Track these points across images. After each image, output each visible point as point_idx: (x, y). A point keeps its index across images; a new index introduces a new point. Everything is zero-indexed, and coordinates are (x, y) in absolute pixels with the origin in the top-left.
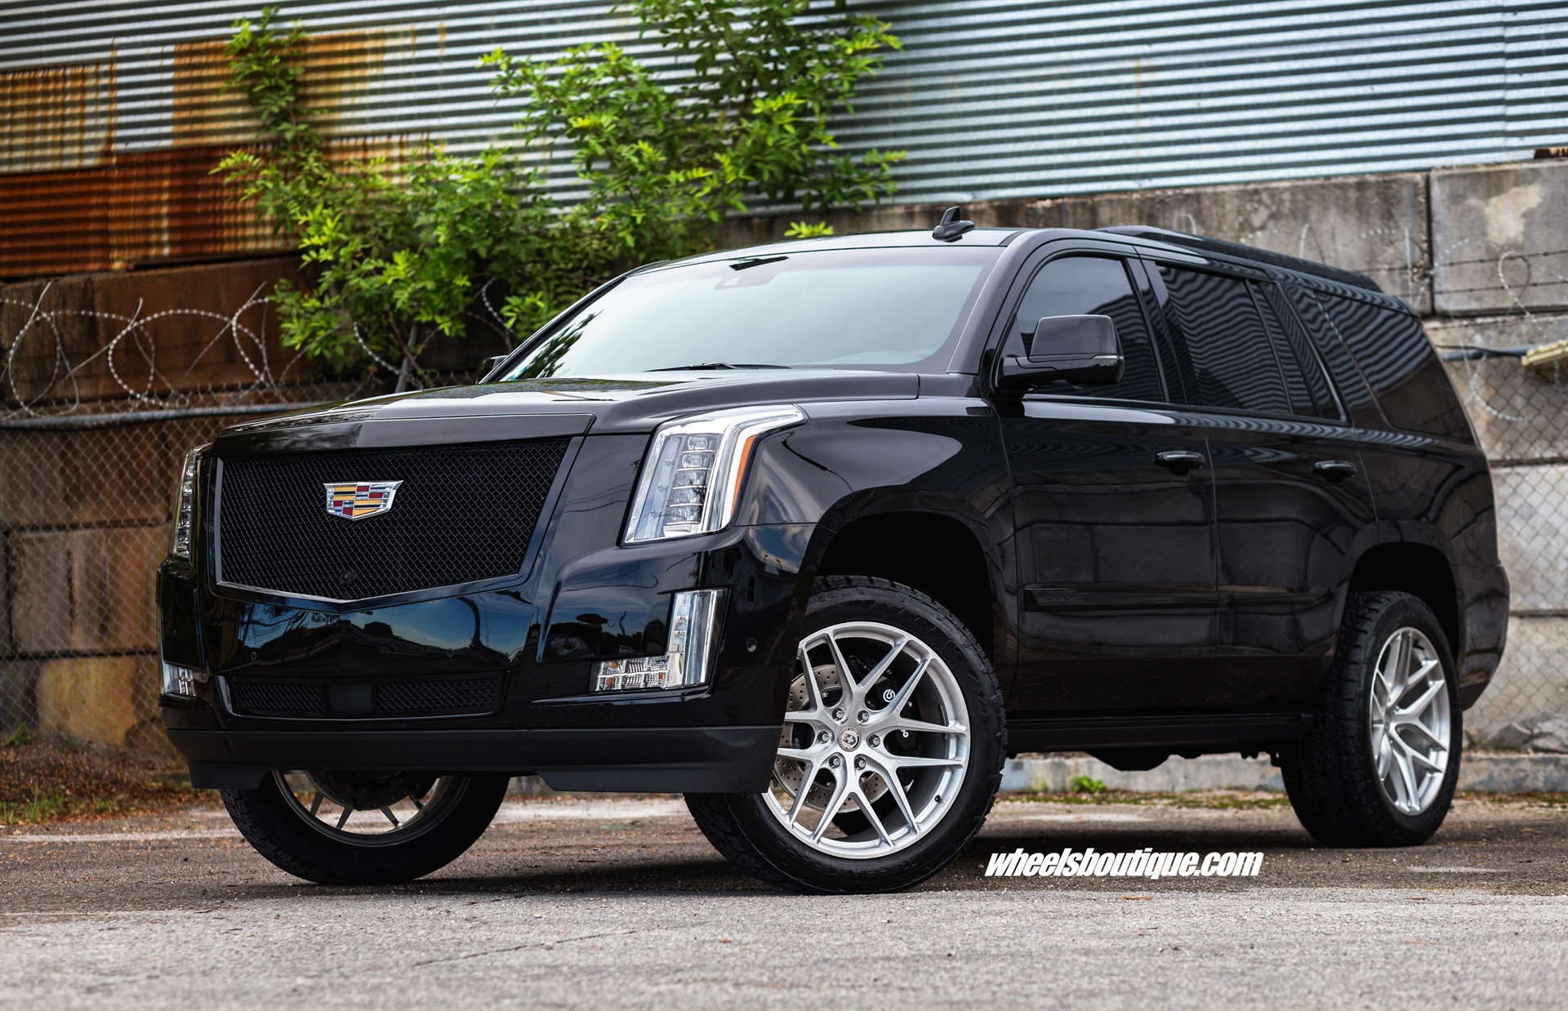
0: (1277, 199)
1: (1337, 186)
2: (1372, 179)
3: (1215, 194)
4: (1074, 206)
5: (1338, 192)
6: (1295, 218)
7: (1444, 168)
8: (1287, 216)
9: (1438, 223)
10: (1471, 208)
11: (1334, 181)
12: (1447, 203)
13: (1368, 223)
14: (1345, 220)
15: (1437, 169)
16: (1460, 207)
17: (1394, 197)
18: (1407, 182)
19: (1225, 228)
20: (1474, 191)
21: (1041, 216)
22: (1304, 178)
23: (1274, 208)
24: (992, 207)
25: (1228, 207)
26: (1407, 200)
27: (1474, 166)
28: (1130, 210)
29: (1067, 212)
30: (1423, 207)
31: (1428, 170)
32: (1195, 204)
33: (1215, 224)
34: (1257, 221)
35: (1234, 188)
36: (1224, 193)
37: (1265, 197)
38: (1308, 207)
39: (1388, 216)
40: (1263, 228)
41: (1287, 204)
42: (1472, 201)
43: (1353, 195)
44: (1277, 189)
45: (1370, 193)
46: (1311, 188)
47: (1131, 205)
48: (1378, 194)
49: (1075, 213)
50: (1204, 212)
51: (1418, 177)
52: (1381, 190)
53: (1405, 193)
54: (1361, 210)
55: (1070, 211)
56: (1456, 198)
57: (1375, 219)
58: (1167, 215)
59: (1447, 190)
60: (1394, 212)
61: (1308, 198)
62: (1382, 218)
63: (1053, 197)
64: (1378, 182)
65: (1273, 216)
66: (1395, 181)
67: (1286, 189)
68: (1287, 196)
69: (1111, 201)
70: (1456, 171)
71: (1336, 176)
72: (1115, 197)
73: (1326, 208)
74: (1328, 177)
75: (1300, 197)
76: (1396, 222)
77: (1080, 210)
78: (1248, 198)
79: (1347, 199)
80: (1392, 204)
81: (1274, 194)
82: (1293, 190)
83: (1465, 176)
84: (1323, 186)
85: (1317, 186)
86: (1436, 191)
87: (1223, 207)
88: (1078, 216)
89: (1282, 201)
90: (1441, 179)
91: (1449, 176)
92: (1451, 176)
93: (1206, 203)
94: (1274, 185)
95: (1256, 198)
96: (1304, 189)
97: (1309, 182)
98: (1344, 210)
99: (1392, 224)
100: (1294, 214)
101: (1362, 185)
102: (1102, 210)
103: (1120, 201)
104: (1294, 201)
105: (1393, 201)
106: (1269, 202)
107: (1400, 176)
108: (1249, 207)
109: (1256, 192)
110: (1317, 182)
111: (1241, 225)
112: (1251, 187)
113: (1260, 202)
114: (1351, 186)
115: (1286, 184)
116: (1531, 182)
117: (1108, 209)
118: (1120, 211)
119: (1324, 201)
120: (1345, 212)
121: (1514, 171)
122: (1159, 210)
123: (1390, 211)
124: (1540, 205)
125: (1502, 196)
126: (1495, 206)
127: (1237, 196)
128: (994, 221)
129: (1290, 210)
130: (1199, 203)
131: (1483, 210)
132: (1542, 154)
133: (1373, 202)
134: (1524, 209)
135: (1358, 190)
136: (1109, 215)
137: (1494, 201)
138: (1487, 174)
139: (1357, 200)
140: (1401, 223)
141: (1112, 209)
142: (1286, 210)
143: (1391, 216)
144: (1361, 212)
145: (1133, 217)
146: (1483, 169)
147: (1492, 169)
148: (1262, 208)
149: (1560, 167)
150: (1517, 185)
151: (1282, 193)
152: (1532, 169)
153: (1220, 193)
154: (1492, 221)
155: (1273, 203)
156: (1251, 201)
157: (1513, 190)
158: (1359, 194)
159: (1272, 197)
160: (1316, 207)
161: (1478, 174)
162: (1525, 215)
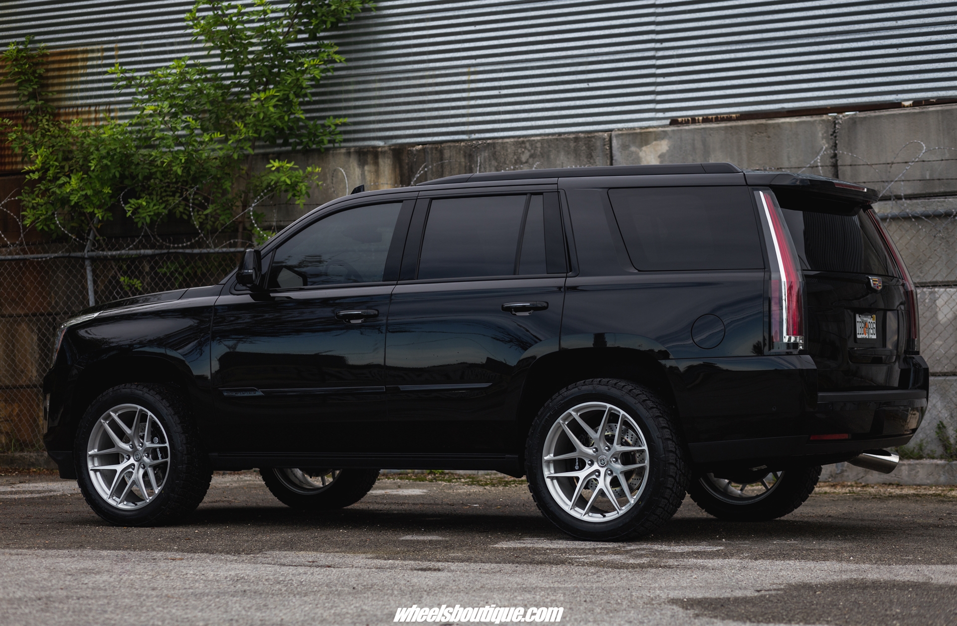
0: (534, 146)
1: (565, 139)
2: (582, 135)
3: (502, 143)
4: (432, 148)
5: (565, 143)
6: (543, 157)
7: (619, 129)
8: (539, 155)
9: (616, 160)
10: (632, 152)
11: (563, 137)
12: (620, 150)
13: (580, 160)
14: (568, 158)
15: (615, 130)
16: (627, 152)
17: (593, 146)
18: (600, 138)
19: (507, 162)
20: (634, 143)
21: (415, 155)
22: (548, 135)
23: (533, 151)
24: (390, 149)
25: (509, 150)
26: (600, 148)
27: (634, 128)
28: (460, 152)
29: (428, 153)
30: (608, 152)
31: (611, 130)
32: (492, 149)
33: (503, 160)
34: (524, 158)
35: (512, 140)
36: (507, 142)
37: (528, 145)
38: (550, 151)
39: (590, 156)
40: (526, 162)
41: (539, 149)
42: (633, 149)
43: (572, 144)
44: (534, 140)
45: (581, 143)
46: (551, 140)
47: (460, 148)
48: (585, 144)
49: (432, 153)
50: (497, 153)
51: (606, 135)
52: (587, 142)
53: (599, 143)
54: (577, 152)
55: (430, 152)
56: (625, 147)
57: (584, 158)
58: (478, 154)
59: (620, 143)
60: (593, 154)
61: (549, 146)
62: (587, 158)
63: (423, 144)
64: (585, 138)
65: (532, 156)
66: (594, 137)
67: (538, 141)
68: (539, 145)
69: (450, 147)
70: (625, 132)
71: (565, 133)
72: (452, 144)
73: (558, 152)
74: (560, 134)
75: (545, 145)
76: (594, 160)
77: (434, 152)
78: (519, 145)
79: (569, 147)
80: (592, 150)
81: (532, 143)
82: (542, 141)
83: (629, 134)
84: (557, 139)
85: (554, 139)
86: (614, 142)
87: (507, 150)
88: (434, 155)
89: (536, 147)
90: (617, 136)
92: (622, 135)
93: (498, 148)
94: (533, 138)
95: (523, 146)
96: (548, 141)
97: (550, 137)
98: (568, 153)
99: (592, 161)
100: (542, 155)
101: (577, 138)
102: (445, 151)
103: (455, 147)
104: (542, 147)
105: (592, 148)
106: (530, 148)
107: (596, 134)
108: (520, 151)
109: (523, 142)
110: (554, 137)
111: (515, 160)
112: (522, 139)
113: (525, 148)
114: (571, 139)
115: (539, 138)
116: (663, 139)
117: (448, 151)
118: (454, 152)
119: (558, 148)
120: (568, 154)
121: (654, 132)
122: (474, 152)
123: (591, 154)
124: (667, 151)
125: (649, 146)
126: (645, 151)
127: (514, 144)
128: (391, 157)
129: (541, 153)
130: (494, 148)
131: (638, 154)
132: (674, 122)
133: (582, 149)
134: (659, 153)
135: (575, 142)
136: (449, 155)
137: (644, 148)
138: (641, 133)
139: (574, 147)
140: (597, 161)
141: (451, 151)
142: (538, 153)
143: (592, 156)
144: (576, 154)
145: (461, 156)
146: (638, 131)
147: (643, 131)
148: (526, 151)
149: (678, 130)
150: (656, 140)
151: (536, 143)
152: (663, 131)
153: (505, 143)
154: (643, 160)
155: (532, 149)
156: (521, 147)
157: (654, 143)
158: (575, 144)
159: (531, 145)
160: (554, 151)
161: (636, 133)
162: (660, 157)
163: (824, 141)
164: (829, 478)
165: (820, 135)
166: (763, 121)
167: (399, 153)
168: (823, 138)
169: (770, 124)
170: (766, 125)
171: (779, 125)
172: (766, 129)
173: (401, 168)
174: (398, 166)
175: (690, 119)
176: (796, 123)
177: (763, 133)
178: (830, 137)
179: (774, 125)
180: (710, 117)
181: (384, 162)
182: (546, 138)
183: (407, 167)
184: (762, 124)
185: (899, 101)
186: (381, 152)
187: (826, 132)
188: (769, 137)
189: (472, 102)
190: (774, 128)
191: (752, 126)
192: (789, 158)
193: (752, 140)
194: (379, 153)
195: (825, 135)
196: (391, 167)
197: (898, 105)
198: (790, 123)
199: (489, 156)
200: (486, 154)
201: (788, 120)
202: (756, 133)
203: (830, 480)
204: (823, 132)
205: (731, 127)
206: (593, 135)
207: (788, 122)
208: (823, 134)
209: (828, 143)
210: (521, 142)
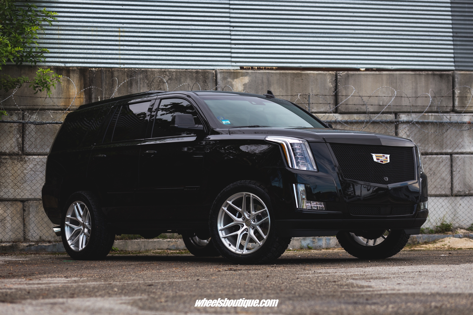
1: (189, 72)
2: (200, 71)
4: (106, 71)
5: (190, 74)
6: (177, 80)
7: (221, 70)
8: (174, 79)
9: (219, 85)
10: (229, 82)
11: (188, 70)
12: (222, 80)
13: (199, 83)
14: (192, 82)
15: (219, 70)
16: (225, 81)
17: (207, 77)
18: (211, 73)
19: (155, 81)
20: (230, 77)
21: (94, 73)
22: (179, 69)
23: (170, 77)
24: (78, 69)
25: (156, 75)
26: (210, 78)
27: (230, 70)
28: (124, 74)
30: (215, 80)
31: (216, 70)
32: (145, 74)
33: (152, 80)
34: (165, 80)
35: (158, 70)
36: (155, 71)
37: (167, 73)
38: (181, 77)
39: (205, 82)
40: (166, 82)
41: (174, 76)
42: (229, 80)
43: (194, 75)
44: (172, 71)
45: (199, 75)
46: (182, 72)
47: (125, 72)
48: (202, 75)
49: (106, 73)
50: (148, 76)
51: (214, 71)
52: (203, 74)
53: (210, 76)
54: (197, 79)
55: (104, 72)
56: (224, 78)
57: (201, 82)
58: (136, 76)
59: (222, 76)
60: (207, 81)
61: (181, 75)
62: (203, 82)
63: (95, 68)
64: (202, 72)
65: (169, 79)
66: (207, 72)
67: (174, 71)
68: (174, 74)
70: (225, 71)
71: (189, 69)
73: (186, 78)
74: (186, 69)
75: (178, 74)
76: (207, 84)
78: (162, 73)
79: (193, 76)
80: (206, 79)
81: (170, 72)
82: (176, 72)
83: (227, 72)
84: (185, 72)
85: (184, 71)
86: (219, 76)
87: (154, 75)
88: (107, 74)
89: (173, 75)
90: (220, 73)
91: (222, 72)
92: (223, 72)
93: (149, 73)
94: (170, 70)
95: (165, 73)
96: (179, 72)
97: (181, 70)
99: (206, 84)
100: (176, 79)
101: (197, 72)
102: (115, 73)
103: (121, 71)
104: (176, 75)
106: (169, 75)
107: (209, 71)
108: (162, 76)
109: (165, 71)
110: (183, 70)
111: (160, 81)
112: (163, 70)
113: (166, 74)
114: (194, 72)
116: (246, 76)
117: (117, 73)
118: (121, 74)
119: (186, 76)
120: (192, 80)
121: (242, 72)
122: (134, 74)
123: (205, 81)
124: (248, 82)
125: (238, 79)
126: (236, 82)
127: (159, 72)
128: (79, 73)
129: (175, 78)
130: (147, 73)
131: (232, 83)
132: (242, 68)
133: (201, 77)
134: (244, 83)
135: (196, 74)
136: (117, 75)
137: (235, 80)
138: (234, 72)
139: (196, 77)
140: (209, 84)
141: (118, 73)
142: (174, 78)
143: (206, 82)
144: (197, 80)
145: (125, 76)
146: (233, 71)
147: (235, 71)
148: (166, 76)
149: (254, 72)
150: (242, 76)
151: (173, 72)
152: (246, 72)
153: (153, 71)
154: (235, 86)
155: (170, 75)
156: (163, 74)
157: (241, 78)
158: (196, 75)
159: (170, 73)
160: (183, 77)
161: (231, 72)
162: (244, 85)
163: (330, 84)
164: (335, 246)
165: (328, 80)
166: (299, 72)
167: (83, 71)
168: (330, 82)
169: (303, 73)
170: (301, 74)
171: (308, 74)
172: (301, 76)
173: (85, 80)
174: (83, 78)
175: (250, 67)
176: (317, 74)
177: (299, 77)
178: (333, 82)
179: (305, 74)
180: (262, 67)
181: (74, 76)
182: (179, 70)
183: (88, 80)
184: (299, 73)
185: (359, 68)
186: (72, 70)
187: (332, 79)
188: (302, 79)
189: (122, 48)
190: (305, 75)
191: (294, 73)
192: (312, 90)
193: (293, 80)
194: (71, 71)
195: (331, 81)
196: (78, 79)
197: (358, 70)
198: (314, 74)
199: (143, 77)
200: (141, 76)
201: (312, 72)
202: (296, 77)
203: (336, 247)
204: (330, 79)
205: (283, 73)
206: (207, 71)
207: (313, 73)
208: (330, 80)
209: (332, 85)
210: (163, 72)
